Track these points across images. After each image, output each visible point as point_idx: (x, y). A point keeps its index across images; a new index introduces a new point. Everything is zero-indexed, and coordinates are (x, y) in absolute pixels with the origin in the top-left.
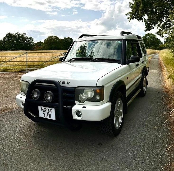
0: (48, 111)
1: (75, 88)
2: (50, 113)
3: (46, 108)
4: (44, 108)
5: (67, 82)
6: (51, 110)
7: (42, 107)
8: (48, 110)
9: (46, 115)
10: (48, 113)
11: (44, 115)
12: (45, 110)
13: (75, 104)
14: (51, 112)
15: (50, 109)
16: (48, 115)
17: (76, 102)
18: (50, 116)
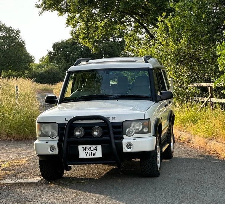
0: (92, 150)
1: (123, 122)
2: (94, 151)
3: (90, 146)
4: (87, 147)
5: (113, 117)
6: (96, 147)
7: (84, 146)
8: (92, 148)
9: (89, 154)
10: (92, 152)
11: (87, 154)
12: (89, 149)
13: (123, 138)
14: (96, 149)
15: (94, 146)
16: (91, 154)
17: (125, 136)
18: (94, 154)
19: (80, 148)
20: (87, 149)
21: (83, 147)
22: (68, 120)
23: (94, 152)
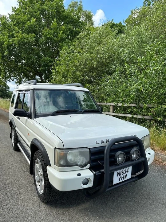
0: (125, 173)
1: (141, 139)
3: (123, 170)
4: (121, 171)
5: (134, 135)
6: (128, 170)
7: (119, 171)
8: (125, 171)
9: (122, 178)
10: (124, 175)
11: (120, 179)
12: (122, 173)
14: (128, 172)
16: (123, 177)
18: (126, 177)
19: (115, 173)
20: (121, 173)
21: (118, 173)
22: (99, 143)
23: (126, 175)
